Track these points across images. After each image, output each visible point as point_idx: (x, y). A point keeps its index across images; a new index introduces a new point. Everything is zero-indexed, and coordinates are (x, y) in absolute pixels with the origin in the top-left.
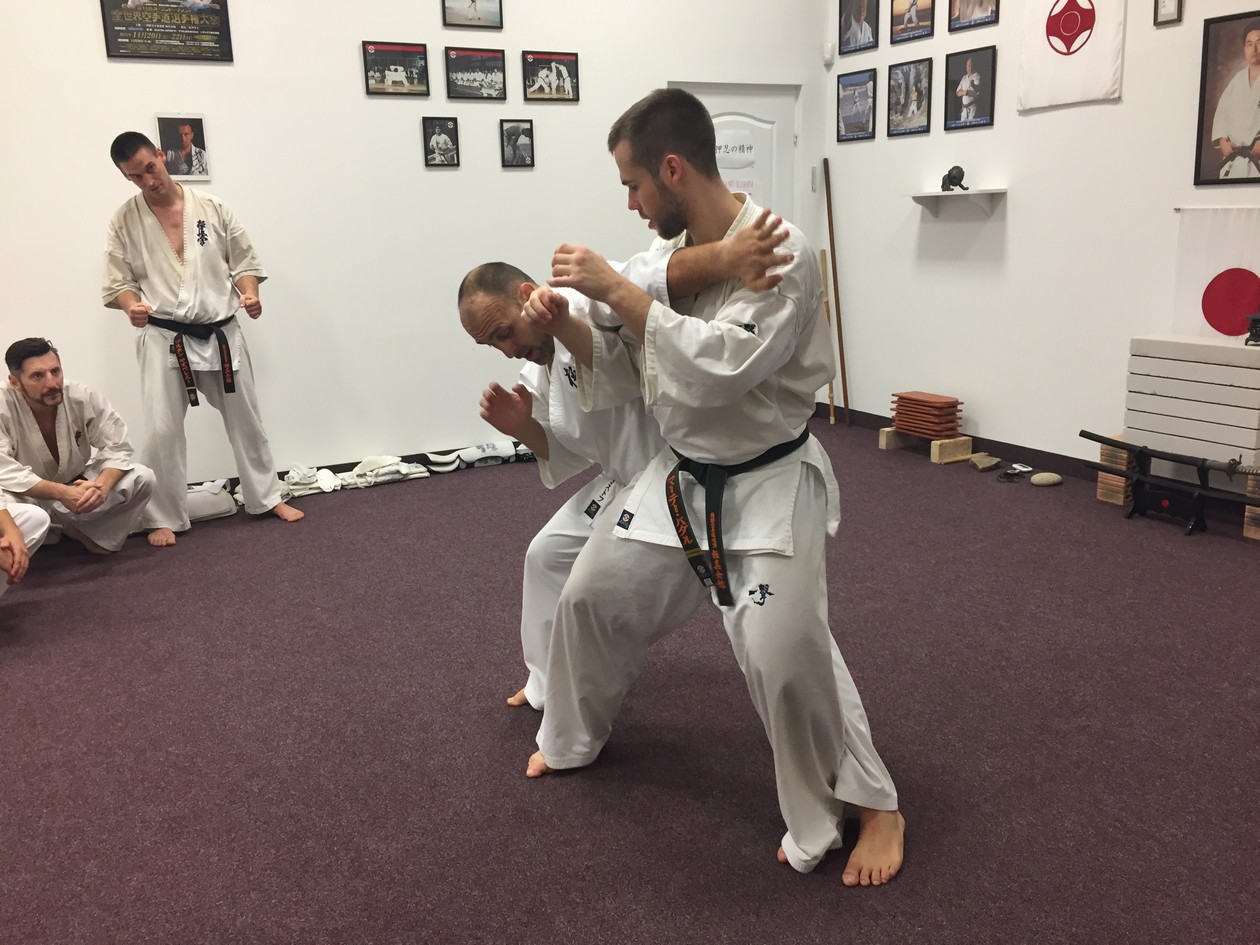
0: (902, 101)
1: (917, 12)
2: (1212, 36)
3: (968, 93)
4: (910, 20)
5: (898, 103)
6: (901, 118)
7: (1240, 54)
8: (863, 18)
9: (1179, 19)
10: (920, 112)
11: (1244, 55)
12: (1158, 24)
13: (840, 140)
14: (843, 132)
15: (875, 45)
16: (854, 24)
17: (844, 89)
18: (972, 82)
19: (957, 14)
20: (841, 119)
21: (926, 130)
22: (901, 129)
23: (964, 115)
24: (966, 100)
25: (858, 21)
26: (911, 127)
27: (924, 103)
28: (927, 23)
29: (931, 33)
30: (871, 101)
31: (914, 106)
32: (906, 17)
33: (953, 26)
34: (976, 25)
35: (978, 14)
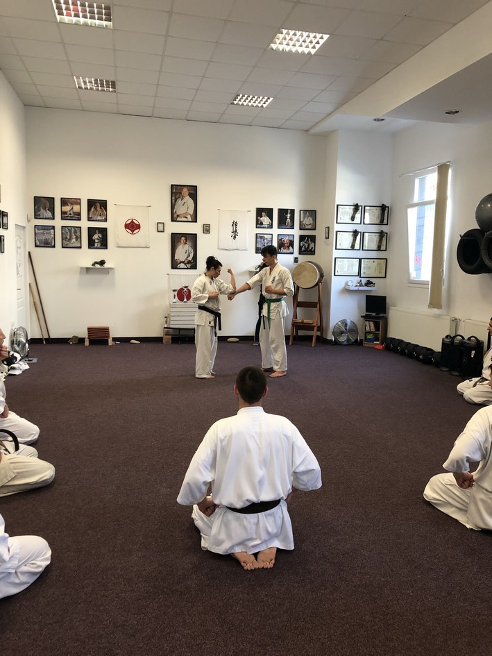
0: (68, 237)
1: (73, 212)
2: (173, 237)
3: (97, 239)
4: (70, 214)
5: (66, 238)
6: (68, 242)
7: (180, 241)
8: (47, 209)
9: (163, 231)
10: (76, 242)
12: (158, 231)
13: (36, 246)
14: (38, 244)
15: (53, 218)
16: (42, 210)
17: (38, 230)
18: (98, 236)
19: (91, 216)
20: (36, 239)
21: (80, 247)
22: (68, 246)
23: (96, 245)
24: (96, 241)
26: (73, 246)
27: (79, 240)
28: (78, 216)
29: (80, 220)
30: (53, 236)
31: (74, 240)
32: (68, 213)
33: (89, 219)
34: (98, 221)
35: (99, 218)
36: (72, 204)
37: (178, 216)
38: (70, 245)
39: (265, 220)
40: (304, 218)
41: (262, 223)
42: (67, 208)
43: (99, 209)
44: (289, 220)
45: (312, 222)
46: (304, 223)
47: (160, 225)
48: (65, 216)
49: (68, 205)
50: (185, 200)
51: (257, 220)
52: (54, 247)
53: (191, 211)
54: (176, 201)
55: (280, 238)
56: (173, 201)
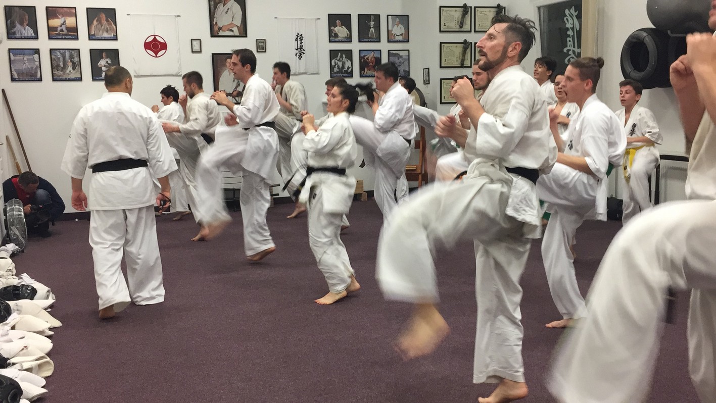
0: (61, 65)
1: (66, 28)
2: (215, 59)
3: (105, 66)
4: (62, 30)
5: (58, 66)
6: (61, 73)
7: (225, 65)
8: (25, 24)
9: (200, 52)
10: (74, 71)
11: (226, 66)
12: (193, 52)
13: (13, 80)
14: (16, 76)
15: (36, 38)
16: (18, 26)
17: (15, 55)
18: (107, 62)
19: (93, 33)
20: (13, 70)
21: (80, 79)
23: (103, 75)
24: (104, 69)
25: (22, 24)
26: (69, 77)
27: (77, 68)
28: (72, 34)
29: (77, 38)
30: (37, 64)
31: (70, 69)
32: (59, 29)
33: (91, 37)
34: (105, 39)
35: (105, 35)
36: (63, 16)
37: (220, 29)
38: (65, 77)
39: (341, 31)
40: (393, 26)
41: (336, 35)
42: (56, 22)
43: (104, 22)
44: (372, 30)
45: (403, 31)
46: (393, 32)
47: (195, 43)
48: (53, 33)
49: (58, 18)
50: (229, 5)
51: (330, 31)
52: (40, 80)
53: (238, 22)
54: (215, 8)
55: (362, 55)
56: (212, 7)
